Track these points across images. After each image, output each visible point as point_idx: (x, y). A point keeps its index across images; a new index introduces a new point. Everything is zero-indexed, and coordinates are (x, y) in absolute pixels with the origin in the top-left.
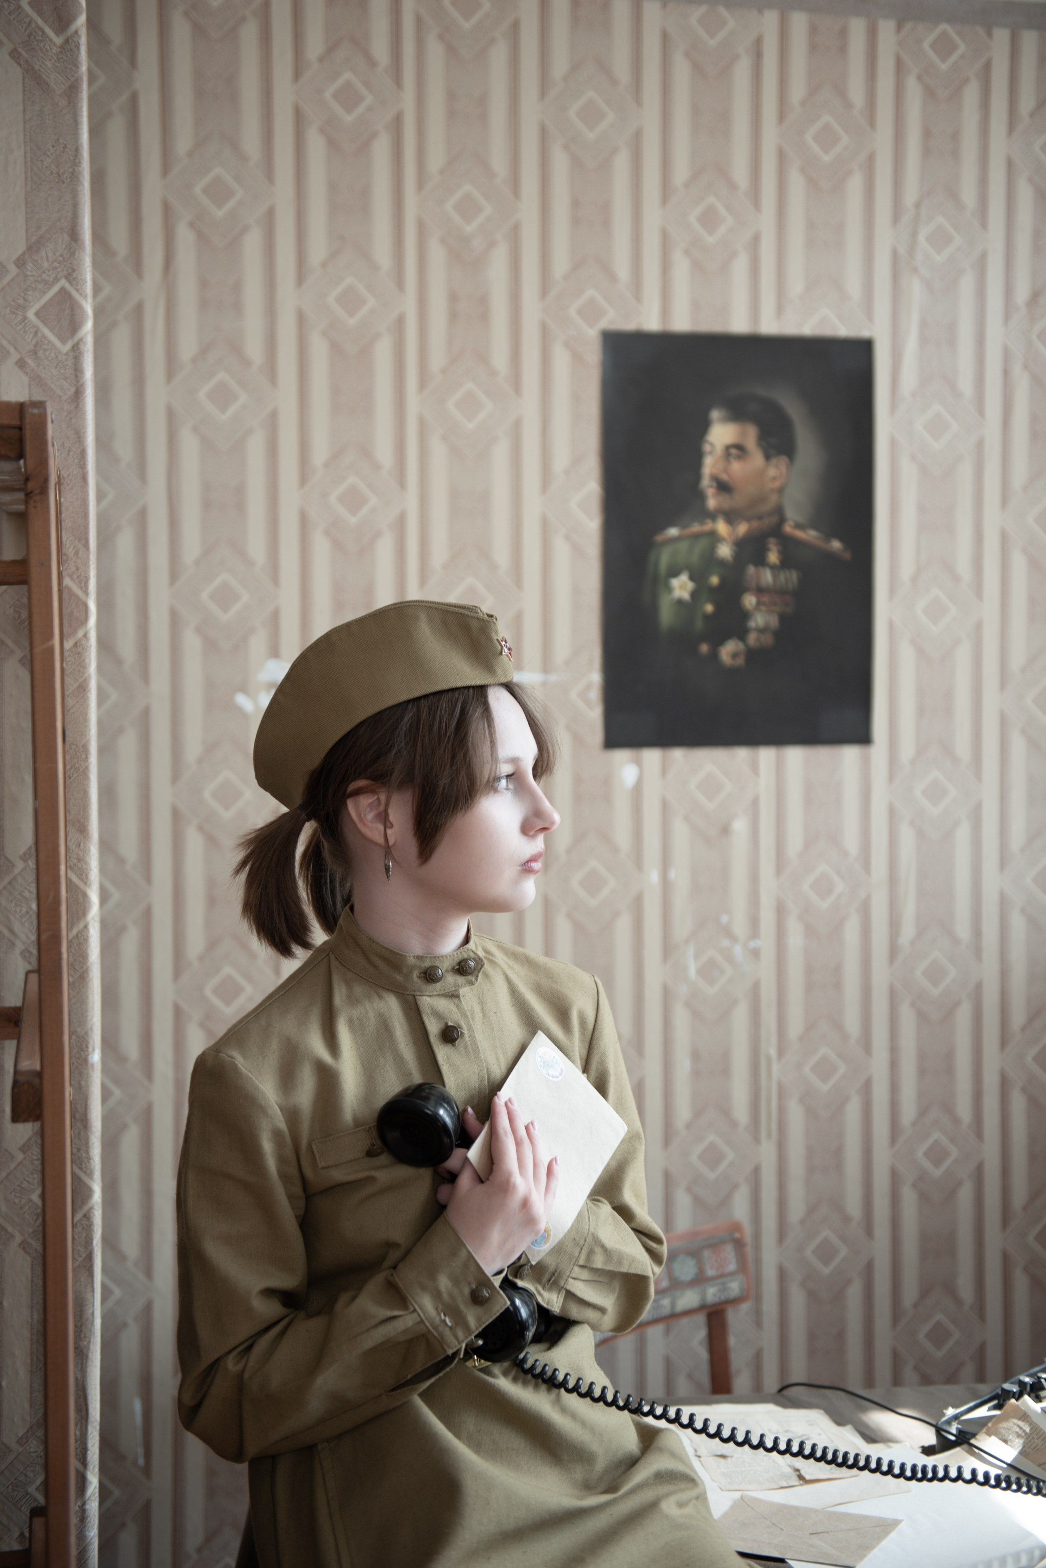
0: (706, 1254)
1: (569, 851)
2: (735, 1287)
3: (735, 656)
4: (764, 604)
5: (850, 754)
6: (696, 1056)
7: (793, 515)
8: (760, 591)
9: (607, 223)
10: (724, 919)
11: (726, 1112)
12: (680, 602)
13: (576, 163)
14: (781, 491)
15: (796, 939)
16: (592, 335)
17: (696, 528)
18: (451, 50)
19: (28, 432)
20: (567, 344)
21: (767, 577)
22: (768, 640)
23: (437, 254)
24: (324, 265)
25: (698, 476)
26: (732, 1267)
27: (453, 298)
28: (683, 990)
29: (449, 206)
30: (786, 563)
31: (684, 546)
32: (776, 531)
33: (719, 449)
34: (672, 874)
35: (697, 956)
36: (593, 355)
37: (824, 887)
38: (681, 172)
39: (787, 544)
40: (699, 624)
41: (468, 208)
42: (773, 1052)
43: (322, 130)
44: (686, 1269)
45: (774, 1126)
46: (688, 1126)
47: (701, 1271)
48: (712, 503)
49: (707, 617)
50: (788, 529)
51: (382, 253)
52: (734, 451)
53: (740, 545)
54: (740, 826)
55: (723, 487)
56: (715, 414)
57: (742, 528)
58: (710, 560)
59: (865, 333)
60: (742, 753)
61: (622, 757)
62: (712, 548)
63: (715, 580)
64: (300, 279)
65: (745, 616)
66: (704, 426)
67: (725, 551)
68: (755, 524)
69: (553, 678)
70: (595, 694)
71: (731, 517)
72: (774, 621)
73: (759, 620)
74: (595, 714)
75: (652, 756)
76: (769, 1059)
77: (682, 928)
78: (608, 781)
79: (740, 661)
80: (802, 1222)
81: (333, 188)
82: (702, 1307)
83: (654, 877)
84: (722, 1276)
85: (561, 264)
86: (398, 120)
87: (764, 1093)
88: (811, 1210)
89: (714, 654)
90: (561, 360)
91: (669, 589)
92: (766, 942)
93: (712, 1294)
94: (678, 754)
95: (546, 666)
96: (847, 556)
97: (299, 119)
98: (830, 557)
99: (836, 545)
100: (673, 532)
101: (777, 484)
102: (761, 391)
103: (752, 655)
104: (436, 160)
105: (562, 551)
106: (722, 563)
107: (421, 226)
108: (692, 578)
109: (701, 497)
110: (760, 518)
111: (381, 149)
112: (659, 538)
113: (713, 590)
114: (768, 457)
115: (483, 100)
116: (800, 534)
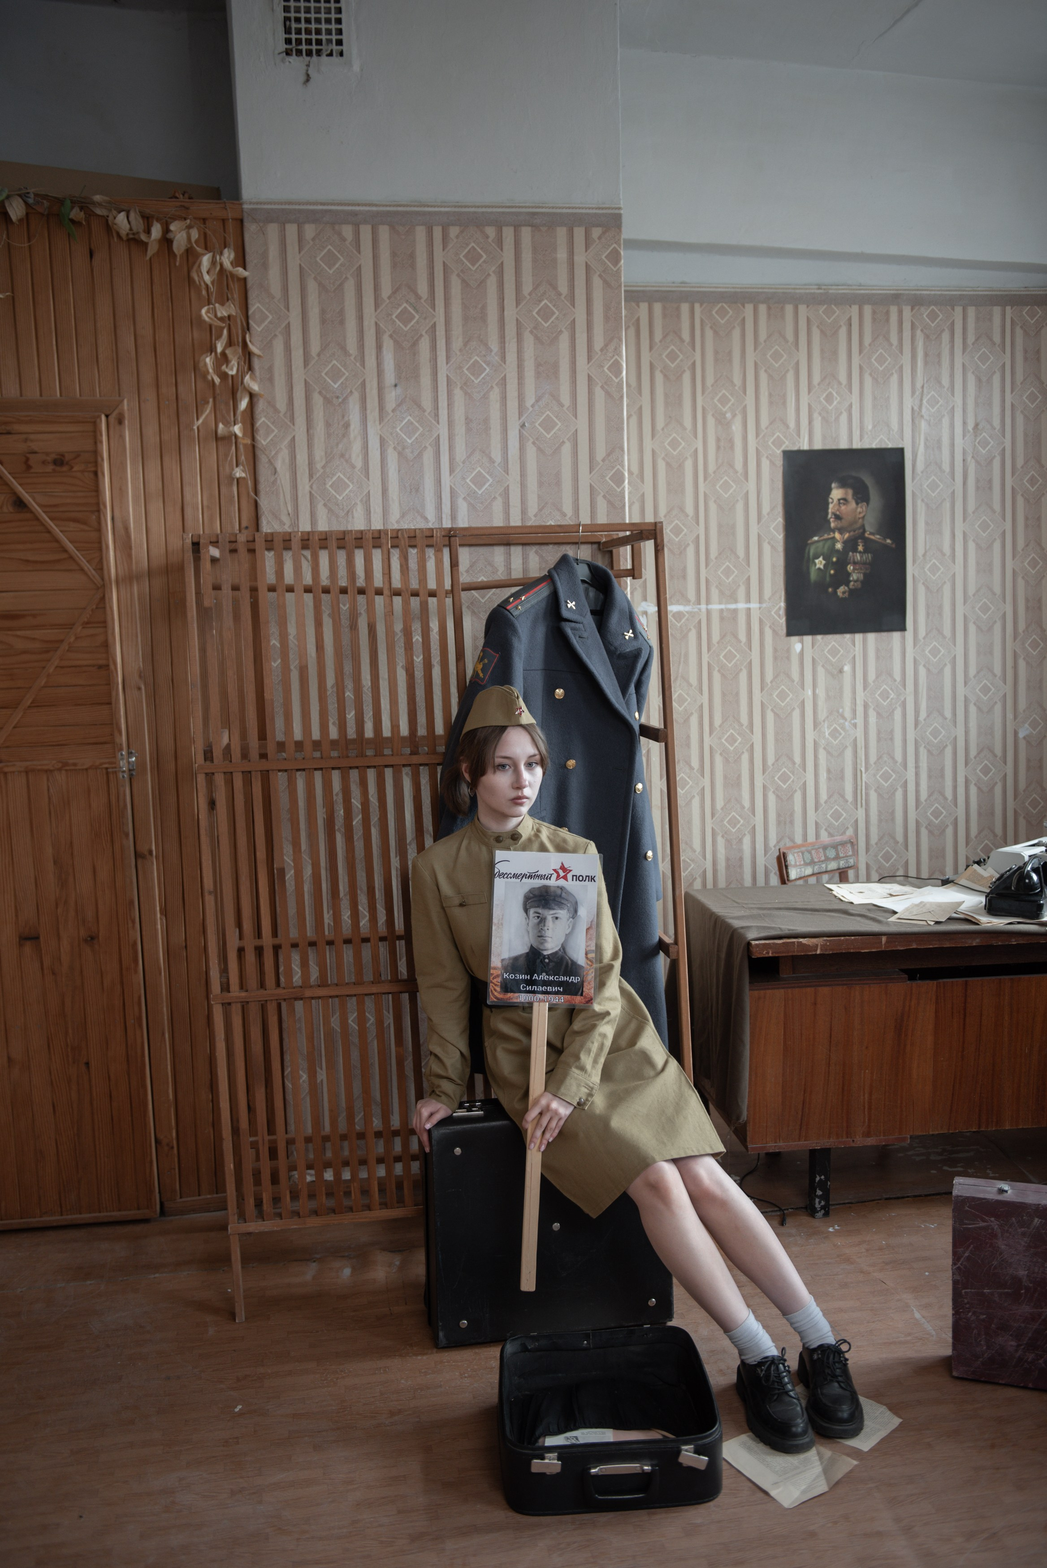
0: (839, 847)
1: (771, 682)
2: (851, 862)
3: (844, 593)
4: (857, 570)
5: (896, 635)
6: (829, 771)
7: (869, 529)
8: (855, 563)
9: (784, 403)
10: (841, 710)
11: (842, 796)
12: (819, 569)
13: (770, 377)
14: (863, 517)
15: (873, 718)
16: (779, 452)
17: (826, 536)
18: (716, 333)
19: (658, 531)
20: (767, 457)
21: (858, 557)
22: (859, 585)
23: (711, 421)
24: (663, 429)
25: (827, 514)
26: (850, 853)
27: (718, 440)
28: (822, 742)
29: (716, 401)
30: (866, 551)
31: (821, 544)
32: (862, 536)
33: (835, 501)
34: (817, 691)
35: (828, 728)
36: (779, 462)
37: (885, 695)
38: (816, 379)
39: (866, 541)
40: (828, 579)
41: (724, 400)
42: (863, 769)
43: (661, 371)
44: (831, 853)
45: (864, 802)
46: (826, 802)
47: (838, 854)
48: (832, 525)
49: (831, 575)
50: (866, 535)
51: (688, 422)
52: (841, 501)
53: (845, 543)
54: (847, 668)
55: (838, 517)
56: (833, 485)
57: (847, 536)
58: (833, 550)
59: (900, 446)
60: (848, 636)
61: (794, 639)
62: (834, 545)
63: (834, 559)
64: (653, 436)
65: (849, 574)
66: (830, 490)
67: (839, 546)
68: (852, 533)
69: (764, 605)
70: (782, 612)
71: (841, 531)
72: (861, 577)
73: (854, 576)
74: (783, 621)
75: (808, 639)
76: (861, 771)
77: (822, 715)
78: (788, 651)
79: (846, 595)
80: (876, 844)
81: (666, 395)
82: (839, 869)
83: (810, 692)
84: (846, 856)
85: (764, 421)
86: (694, 364)
87: (859, 788)
88: (881, 838)
89: (835, 592)
90: (765, 464)
91: (815, 565)
92: (860, 721)
93: (842, 864)
94: (819, 637)
95: (761, 600)
96: (894, 546)
97: (652, 367)
98: (886, 546)
99: (889, 541)
100: (816, 538)
101: (862, 515)
102: (854, 474)
103: (851, 592)
104: (710, 381)
105: (767, 549)
106: (838, 551)
107: (704, 409)
108: (824, 559)
109: (829, 523)
110: (854, 531)
111: (687, 377)
112: (809, 542)
113: (833, 563)
114: (857, 504)
115: (730, 353)
116: (872, 537)
